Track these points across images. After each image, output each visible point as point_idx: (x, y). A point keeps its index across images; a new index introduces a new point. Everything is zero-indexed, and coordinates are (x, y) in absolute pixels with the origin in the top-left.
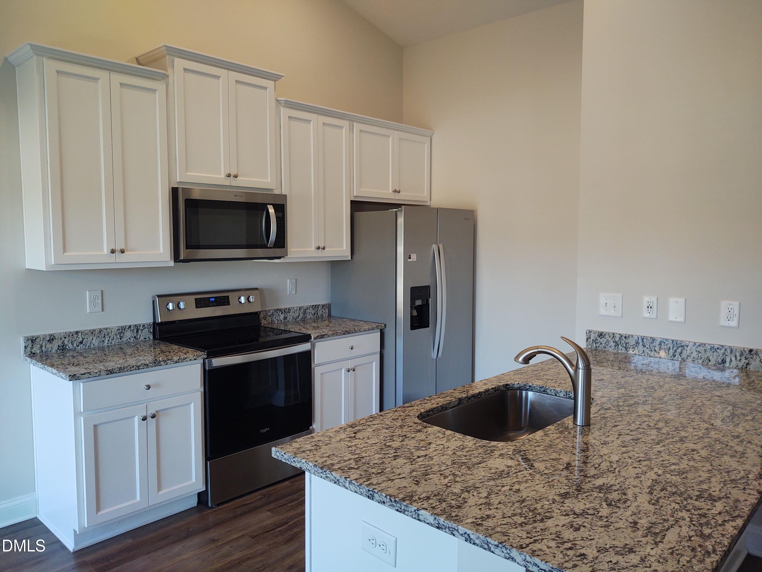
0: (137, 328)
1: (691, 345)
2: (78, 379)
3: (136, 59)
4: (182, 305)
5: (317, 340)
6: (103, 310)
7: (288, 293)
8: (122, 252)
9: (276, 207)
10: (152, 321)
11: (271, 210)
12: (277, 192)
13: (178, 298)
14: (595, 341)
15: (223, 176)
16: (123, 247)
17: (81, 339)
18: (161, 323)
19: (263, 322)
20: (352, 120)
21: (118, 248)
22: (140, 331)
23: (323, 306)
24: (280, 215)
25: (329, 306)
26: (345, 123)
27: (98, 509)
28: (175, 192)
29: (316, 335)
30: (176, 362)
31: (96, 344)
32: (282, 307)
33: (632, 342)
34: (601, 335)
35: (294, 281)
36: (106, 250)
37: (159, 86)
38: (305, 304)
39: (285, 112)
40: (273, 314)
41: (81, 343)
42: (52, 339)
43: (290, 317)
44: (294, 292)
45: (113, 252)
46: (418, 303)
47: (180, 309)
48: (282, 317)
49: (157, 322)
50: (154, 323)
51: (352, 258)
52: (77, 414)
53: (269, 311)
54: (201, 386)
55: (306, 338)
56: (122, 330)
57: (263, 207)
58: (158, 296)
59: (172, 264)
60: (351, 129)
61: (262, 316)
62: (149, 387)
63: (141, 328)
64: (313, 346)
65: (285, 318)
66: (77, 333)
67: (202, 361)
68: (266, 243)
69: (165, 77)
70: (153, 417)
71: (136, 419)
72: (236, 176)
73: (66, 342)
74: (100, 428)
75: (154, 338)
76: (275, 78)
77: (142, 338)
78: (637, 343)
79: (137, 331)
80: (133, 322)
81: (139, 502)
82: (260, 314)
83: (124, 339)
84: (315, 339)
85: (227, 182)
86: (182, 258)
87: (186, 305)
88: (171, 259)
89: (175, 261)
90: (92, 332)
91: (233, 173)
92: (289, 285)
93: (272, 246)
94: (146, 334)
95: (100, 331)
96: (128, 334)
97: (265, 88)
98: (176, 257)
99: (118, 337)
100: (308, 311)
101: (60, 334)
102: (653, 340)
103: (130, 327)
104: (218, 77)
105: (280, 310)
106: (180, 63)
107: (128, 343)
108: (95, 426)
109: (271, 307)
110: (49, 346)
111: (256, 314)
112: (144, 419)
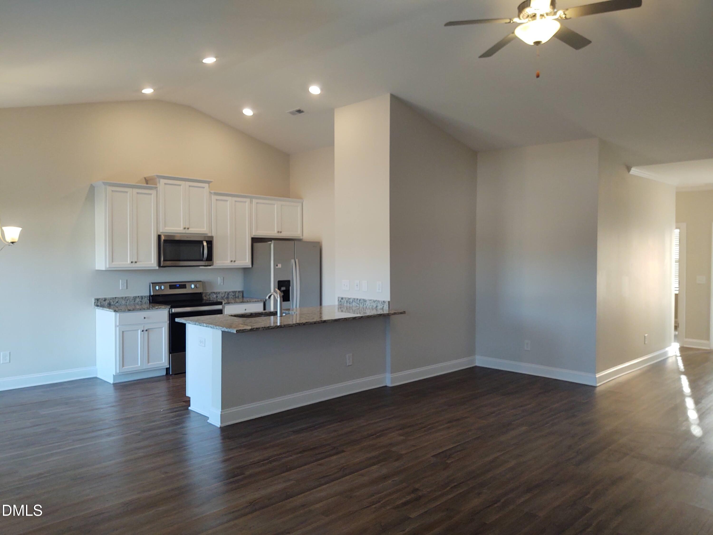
0: (142, 297)
1: (368, 300)
2: (117, 312)
3: (145, 178)
4: (163, 287)
5: (226, 304)
6: (127, 288)
7: (219, 283)
8: (136, 262)
9: (207, 242)
10: (149, 295)
11: (205, 244)
12: (210, 235)
13: (161, 284)
14: (340, 301)
15: (182, 228)
16: (136, 260)
17: (117, 301)
18: (153, 295)
19: (205, 298)
20: (251, 198)
21: (134, 261)
22: (143, 299)
23: (239, 292)
24: (209, 245)
25: (243, 292)
26: (248, 200)
27: (123, 366)
28: (159, 237)
29: (225, 302)
30: (157, 309)
31: (124, 303)
32: (215, 291)
33: (351, 300)
34: (342, 298)
35: (222, 278)
36: (129, 262)
37: (153, 192)
38: (228, 290)
39: (214, 197)
40: (210, 294)
41: (117, 302)
42: (105, 300)
43: (219, 296)
44: (222, 284)
45: (132, 262)
46: (283, 289)
47: (162, 289)
48: (215, 296)
49: (151, 295)
50: (150, 296)
51: (252, 266)
52: (116, 326)
53: (208, 293)
54: (168, 321)
55: (220, 303)
56: (135, 298)
57: (201, 242)
58: (152, 283)
59: (157, 268)
60: (251, 202)
61: (204, 295)
62: (145, 318)
63: (144, 297)
64: (224, 307)
65: (217, 297)
66: (116, 298)
67: (168, 309)
68: (202, 258)
69: (156, 188)
70: (146, 331)
71: (139, 331)
72: (188, 229)
73: (111, 301)
74: (125, 333)
75: (150, 302)
76: (209, 182)
77: (144, 302)
78: (353, 301)
79: (142, 299)
80: (140, 295)
81: (139, 366)
82: (203, 294)
83: (136, 302)
84: (225, 304)
85: (184, 231)
86: (162, 265)
87: (165, 287)
88: (157, 266)
89: (159, 267)
90: (122, 298)
91: (187, 227)
92: (219, 280)
93: (205, 260)
94: (146, 300)
95: (126, 298)
96: (138, 300)
97: (204, 188)
98: (159, 265)
99: (134, 301)
100: (230, 294)
101: (109, 298)
102: (358, 299)
103: (139, 297)
104: (180, 185)
105: (214, 293)
106: (163, 181)
107: (138, 304)
108: (123, 332)
109: (209, 291)
110: (104, 303)
111: (201, 294)
112: (143, 331)
